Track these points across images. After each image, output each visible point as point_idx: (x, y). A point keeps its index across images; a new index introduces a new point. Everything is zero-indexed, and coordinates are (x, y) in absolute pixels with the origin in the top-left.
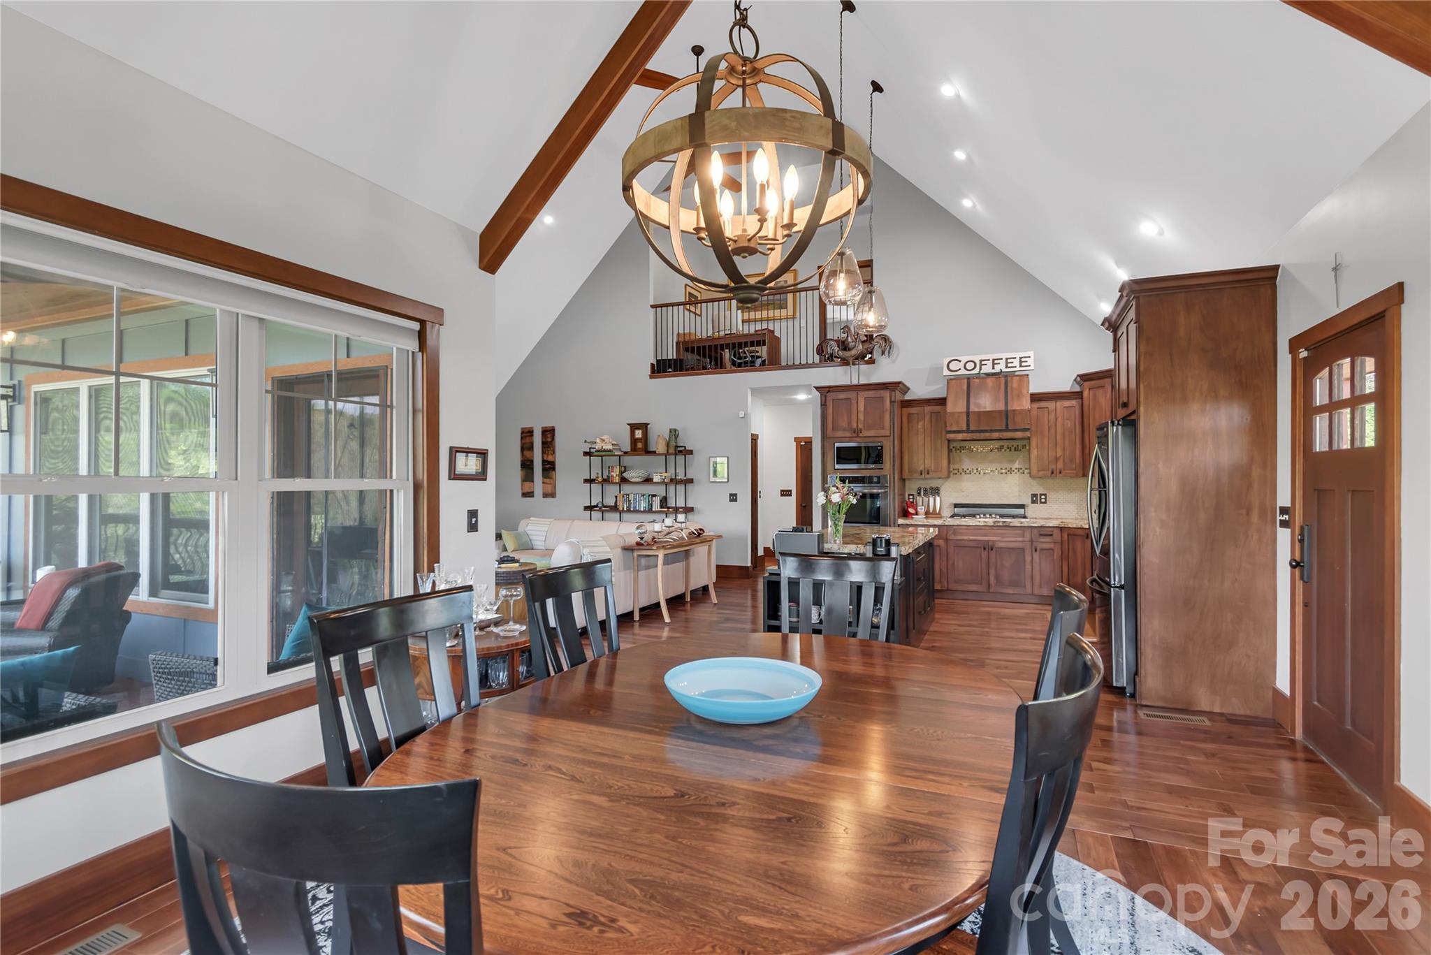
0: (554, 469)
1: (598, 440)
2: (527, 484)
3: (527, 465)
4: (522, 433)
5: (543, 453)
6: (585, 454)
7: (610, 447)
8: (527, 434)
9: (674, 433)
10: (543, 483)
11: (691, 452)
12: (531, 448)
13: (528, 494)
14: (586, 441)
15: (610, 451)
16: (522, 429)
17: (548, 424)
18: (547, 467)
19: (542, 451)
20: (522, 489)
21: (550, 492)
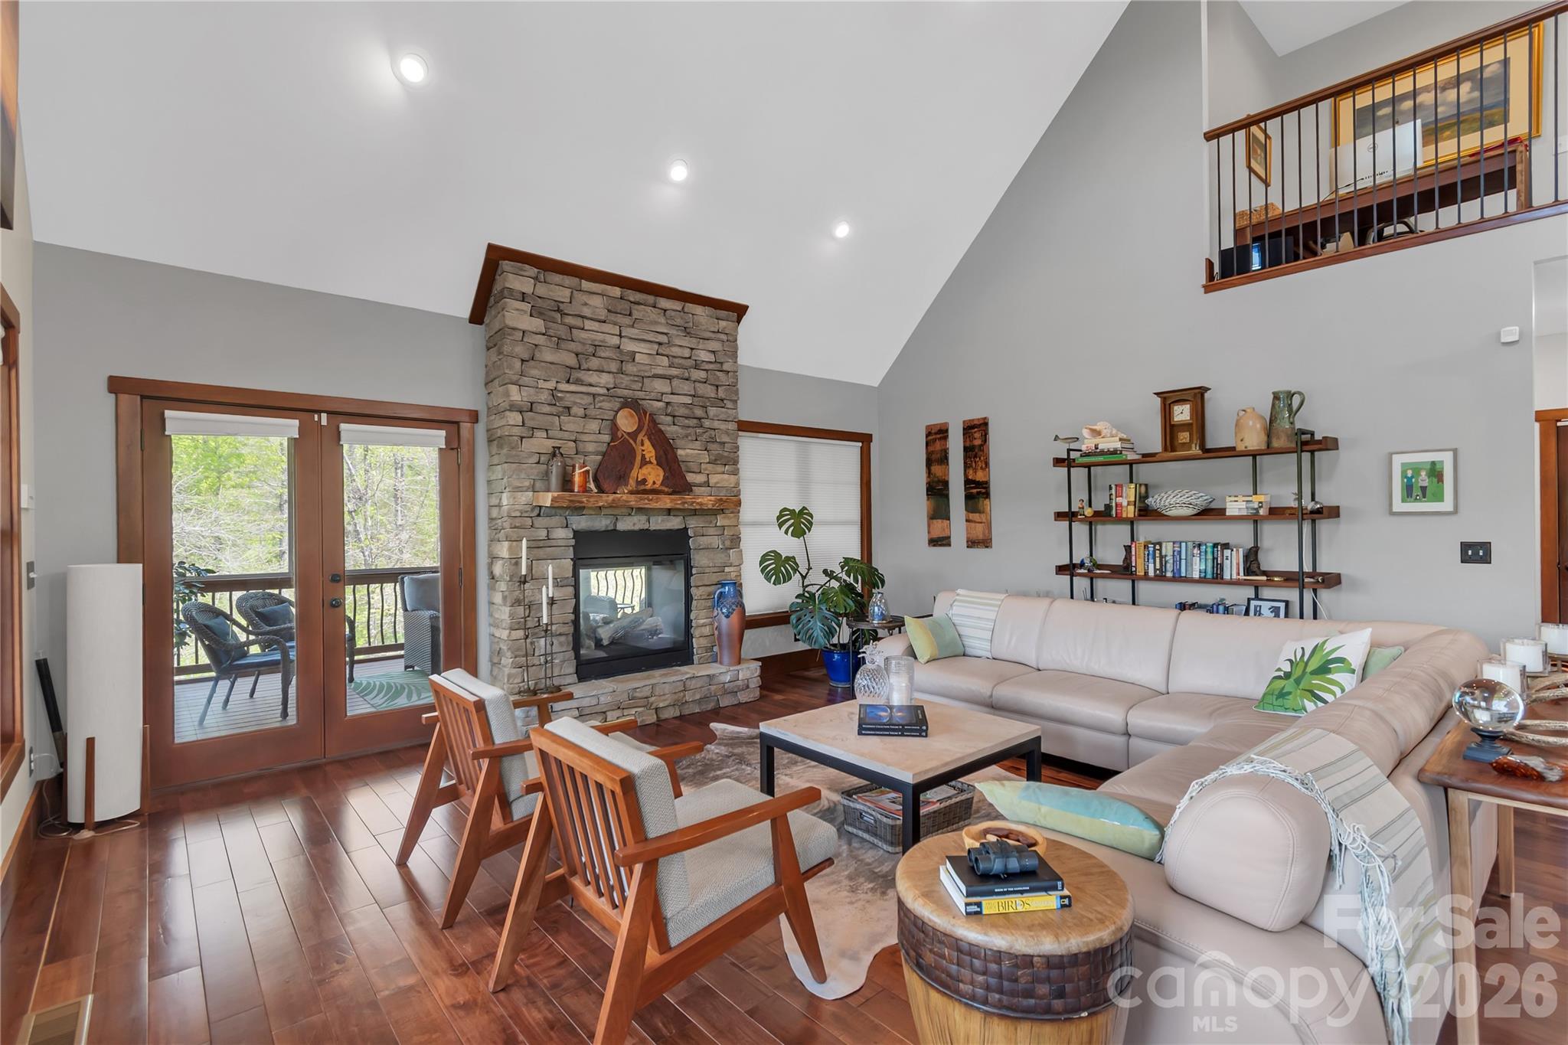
0: (987, 495)
1: (1086, 433)
2: (938, 524)
3: (937, 490)
4: (928, 434)
5: (966, 466)
6: (1058, 462)
7: (1113, 444)
8: (937, 435)
9: (1284, 401)
10: (967, 521)
11: (1330, 444)
12: (944, 459)
13: (940, 541)
14: (1056, 438)
15: (1115, 452)
16: (928, 427)
17: (975, 415)
18: (975, 491)
19: (965, 463)
20: (929, 532)
21: (981, 537)
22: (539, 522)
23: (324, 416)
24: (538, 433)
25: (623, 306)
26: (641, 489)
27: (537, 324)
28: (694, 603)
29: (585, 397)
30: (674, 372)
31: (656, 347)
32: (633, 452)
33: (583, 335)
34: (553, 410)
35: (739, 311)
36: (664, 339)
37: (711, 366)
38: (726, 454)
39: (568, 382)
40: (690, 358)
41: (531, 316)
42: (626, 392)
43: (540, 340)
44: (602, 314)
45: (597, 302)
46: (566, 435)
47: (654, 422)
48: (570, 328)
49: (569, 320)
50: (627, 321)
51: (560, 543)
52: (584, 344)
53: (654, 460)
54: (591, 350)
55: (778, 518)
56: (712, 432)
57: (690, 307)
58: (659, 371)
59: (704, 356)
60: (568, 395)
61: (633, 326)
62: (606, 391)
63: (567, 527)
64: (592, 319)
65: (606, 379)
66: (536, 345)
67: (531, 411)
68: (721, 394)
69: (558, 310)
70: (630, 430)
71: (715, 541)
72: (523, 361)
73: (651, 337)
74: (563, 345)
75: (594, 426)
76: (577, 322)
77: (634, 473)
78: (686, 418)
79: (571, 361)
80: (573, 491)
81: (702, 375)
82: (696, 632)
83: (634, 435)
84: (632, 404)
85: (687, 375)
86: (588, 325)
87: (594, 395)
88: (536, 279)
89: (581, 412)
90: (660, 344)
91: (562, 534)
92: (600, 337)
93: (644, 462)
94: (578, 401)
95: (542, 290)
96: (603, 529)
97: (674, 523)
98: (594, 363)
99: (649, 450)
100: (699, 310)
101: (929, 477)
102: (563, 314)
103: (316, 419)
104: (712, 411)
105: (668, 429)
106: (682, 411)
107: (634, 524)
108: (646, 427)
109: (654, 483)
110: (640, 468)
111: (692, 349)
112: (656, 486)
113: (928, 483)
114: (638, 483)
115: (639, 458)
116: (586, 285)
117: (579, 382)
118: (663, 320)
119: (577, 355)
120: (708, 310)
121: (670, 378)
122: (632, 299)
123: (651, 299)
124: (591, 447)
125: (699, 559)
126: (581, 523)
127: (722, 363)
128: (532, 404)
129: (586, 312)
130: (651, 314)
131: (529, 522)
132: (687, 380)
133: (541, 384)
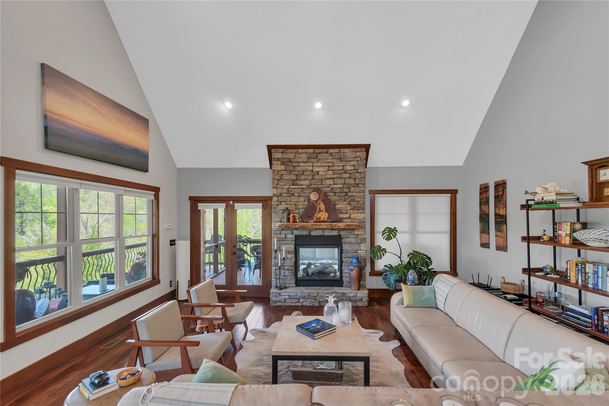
0: (505, 222)
1: (538, 190)
2: (484, 235)
3: (484, 218)
4: (481, 189)
5: (496, 206)
6: (523, 207)
7: (552, 197)
8: (484, 189)
10: (496, 236)
12: (487, 202)
13: (485, 245)
14: (526, 193)
15: (552, 203)
16: (481, 185)
17: (499, 179)
18: (499, 220)
19: (495, 204)
20: (480, 240)
21: (502, 245)
22: (283, 232)
23: (232, 202)
24: (282, 203)
25: (315, 155)
26: (319, 221)
27: (283, 167)
28: (344, 263)
29: (299, 189)
30: (335, 176)
31: (327, 168)
32: (316, 208)
33: (299, 168)
34: (288, 195)
35: (367, 148)
36: (331, 164)
37: (353, 171)
38: (359, 206)
39: (293, 185)
40: (343, 169)
41: (281, 165)
42: (314, 186)
43: (284, 172)
44: (306, 160)
45: (304, 156)
46: (292, 203)
47: (326, 195)
48: (294, 167)
49: (294, 164)
50: (316, 160)
51: (290, 239)
52: (299, 171)
53: (324, 210)
54: (302, 173)
55: (383, 231)
56: (353, 198)
57: (342, 150)
58: (329, 176)
59: (349, 168)
60: (293, 189)
61: (318, 162)
62: (307, 187)
63: (292, 234)
64: (302, 162)
65: (307, 182)
66: (282, 174)
67: (281, 196)
68: (357, 182)
69: (290, 161)
70: (315, 200)
71: (353, 240)
72: (278, 180)
73: (325, 164)
74: (291, 173)
75: (302, 199)
76: (297, 164)
77: (316, 215)
78: (340, 193)
79: (294, 178)
80: (290, 223)
81: (348, 175)
82: (344, 275)
83: (316, 201)
84: (317, 190)
85: (341, 176)
86: (301, 164)
87: (303, 189)
88: (282, 152)
89: (297, 194)
90: (329, 166)
91: (290, 236)
92: (305, 168)
93: (320, 211)
94: (296, 191)
95: (284, 156)
96: (305, 235)
97: (335, 233)
98: (303, 177)
99: (322, 206)
100: (346, 150)
101: (480, 211)
102: (292, 162)
103: (230, 203)
104: (352, 189)
105: (332, 198)
106: (338, 190)
107: (317, 233)
108: (321, 198)
109: (324, 218)
110: (318, 213)
111: (343, 166)
112: (324, 220)
113: (480, 215)
114: (317, 219)
115: (318, 210)
116: (300, 151)
117: (297, 185)
118: (330, 157)
119: (296, 175)
120: (351, 150)
121: (334, 179)
122: (317, 152)
123: (325, 150)
124: (301, 207)
125: (345, 247)
126: (297, 233)
127: (358, 169)
128: (281, 193)
129: (300, 160)
130: (325, 156)
131: (279, 232)
132: (341, 178)
133: (284, 187)
